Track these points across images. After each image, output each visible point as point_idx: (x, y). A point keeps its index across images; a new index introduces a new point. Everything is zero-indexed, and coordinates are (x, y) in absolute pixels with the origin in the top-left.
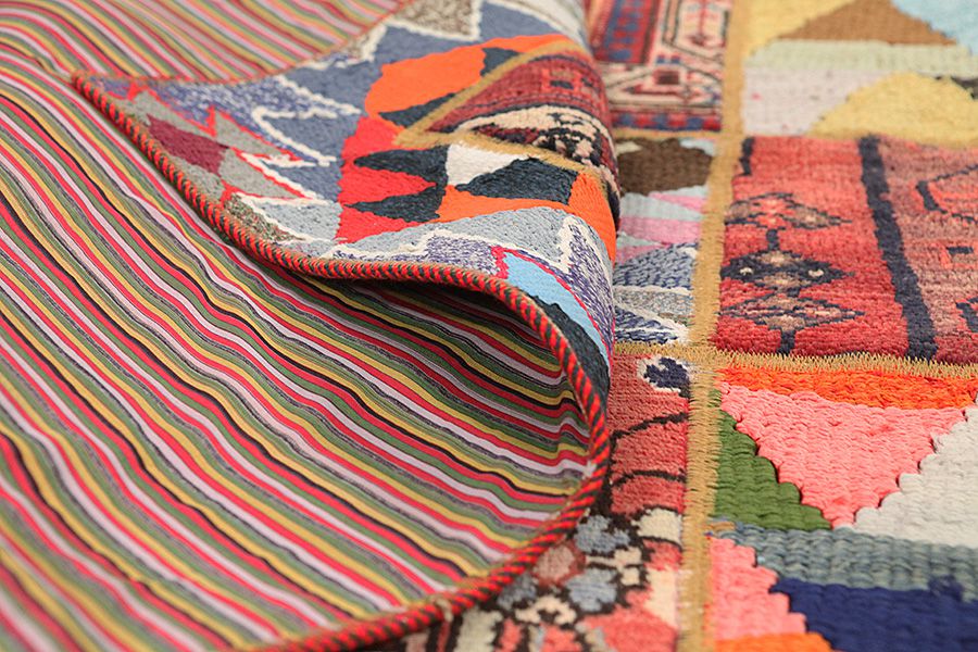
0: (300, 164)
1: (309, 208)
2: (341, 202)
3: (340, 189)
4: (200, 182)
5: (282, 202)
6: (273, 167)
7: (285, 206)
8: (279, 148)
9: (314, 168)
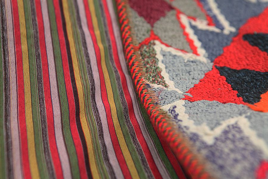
0: (213, 29)
1: (192, 62)
2: (215, 63)
3: (222, 52)
4: (136, 29)
5: (179, 53)
6: (194, 27)
7: (179, 57)
8: (208, 15)
9: (217, 34)
